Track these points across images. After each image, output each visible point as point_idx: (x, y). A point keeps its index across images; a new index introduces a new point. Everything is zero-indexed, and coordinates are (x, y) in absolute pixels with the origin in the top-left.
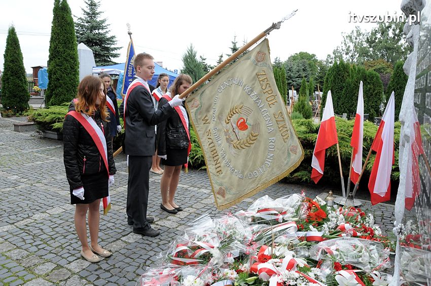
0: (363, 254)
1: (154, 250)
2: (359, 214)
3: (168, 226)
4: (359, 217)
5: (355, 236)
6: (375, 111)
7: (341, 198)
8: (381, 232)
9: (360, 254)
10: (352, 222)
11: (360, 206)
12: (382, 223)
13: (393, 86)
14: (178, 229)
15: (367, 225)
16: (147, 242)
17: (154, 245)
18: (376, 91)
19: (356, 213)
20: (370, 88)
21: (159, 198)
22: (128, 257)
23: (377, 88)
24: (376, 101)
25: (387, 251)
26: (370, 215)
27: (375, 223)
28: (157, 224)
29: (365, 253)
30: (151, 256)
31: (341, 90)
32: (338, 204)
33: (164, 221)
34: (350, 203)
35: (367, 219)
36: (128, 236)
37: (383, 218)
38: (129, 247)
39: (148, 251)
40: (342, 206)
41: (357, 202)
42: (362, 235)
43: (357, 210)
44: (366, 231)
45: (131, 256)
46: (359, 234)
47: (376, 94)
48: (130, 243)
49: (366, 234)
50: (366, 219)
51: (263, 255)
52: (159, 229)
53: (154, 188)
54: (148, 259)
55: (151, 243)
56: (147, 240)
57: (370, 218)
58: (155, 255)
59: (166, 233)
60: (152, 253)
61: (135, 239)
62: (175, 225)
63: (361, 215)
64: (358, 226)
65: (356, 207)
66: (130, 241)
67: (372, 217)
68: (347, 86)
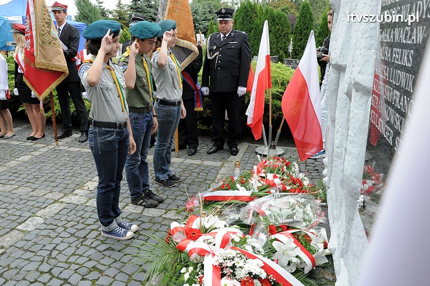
0: (297, 211)
1: (60, 235)
2: (284, 164)
3: (75, 202)
4: (285, 167)
5: (284, 190)
6: (284, 52)
7: (263, 147)
8: (308, 182)
9: (294, 211)
10: (279, 174)
11: (283, 154)
12: (307, 171)
13: (300, 27)
14: (87, 204)
15: (294, 175)
16: (51, 227)
17: (60, 229)
18: (284, 32)
19: (281, 164)
20: (279, 29)
21: (61, 168)
22: (27, 250)
23: (285, 29)
24: (285, 42)
25: (318, 202)
26: (295, 163)
27: (300, 171)
28: (62, 202)
29: (299, 210)
30: (57, 245)
31: (250, 32)
32: (261, 155)
33: (70, 196)
34: (273, 153)
35: (293, 168)
36: (26, 222)
37: (307, 166)
38: (28, 237)
39: (54, 238)
40: (265, 156)
41: (280, 150)
42: (291, 188)
43: (281, 160)
44: (294, 183)
45: (32, 249)
46: (288, 188)
47: (285, 35)
48: (29, 232)
49: (295, 186)
50: (291, 168)
51: (191, 230)
52: (64, 208)
53: (54, 156)
54: (54, 248)
55: (56, 227)
56: (51, 224)
57: (296, 167)
58: (62, 242)
59: (73, 212)
60: (58, 240)
61: (35, 225)
62: (83, 200)
63: (286, 165)
64: (285, 177)
65: (279, 155)
66: (29, 229)
67: (297, 166)
68: (255, 28)
